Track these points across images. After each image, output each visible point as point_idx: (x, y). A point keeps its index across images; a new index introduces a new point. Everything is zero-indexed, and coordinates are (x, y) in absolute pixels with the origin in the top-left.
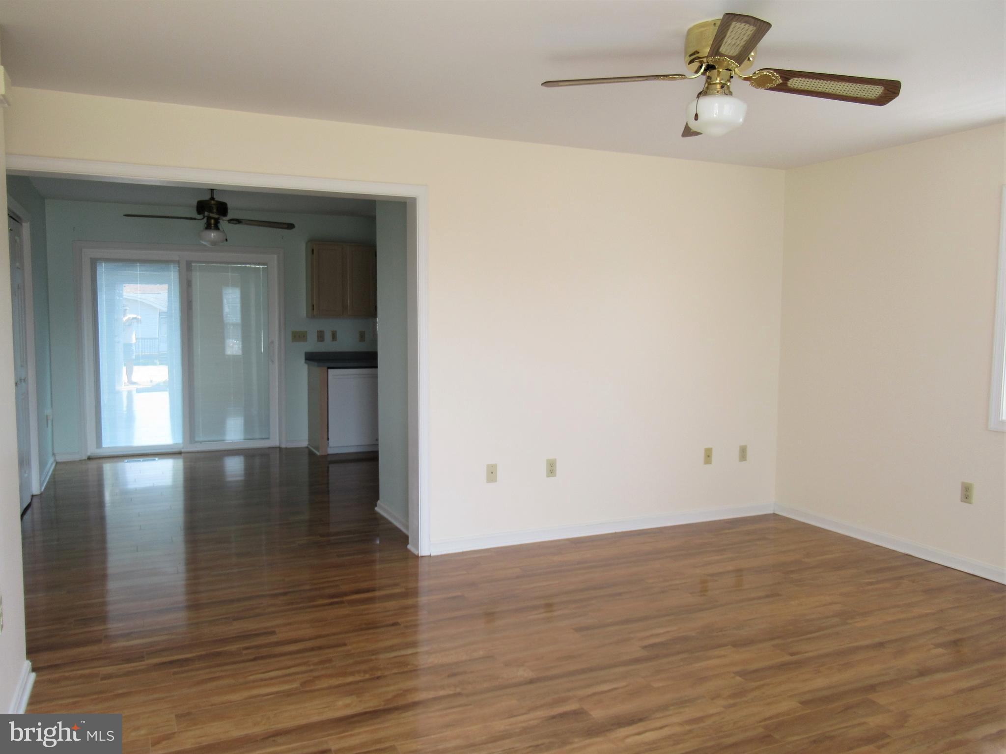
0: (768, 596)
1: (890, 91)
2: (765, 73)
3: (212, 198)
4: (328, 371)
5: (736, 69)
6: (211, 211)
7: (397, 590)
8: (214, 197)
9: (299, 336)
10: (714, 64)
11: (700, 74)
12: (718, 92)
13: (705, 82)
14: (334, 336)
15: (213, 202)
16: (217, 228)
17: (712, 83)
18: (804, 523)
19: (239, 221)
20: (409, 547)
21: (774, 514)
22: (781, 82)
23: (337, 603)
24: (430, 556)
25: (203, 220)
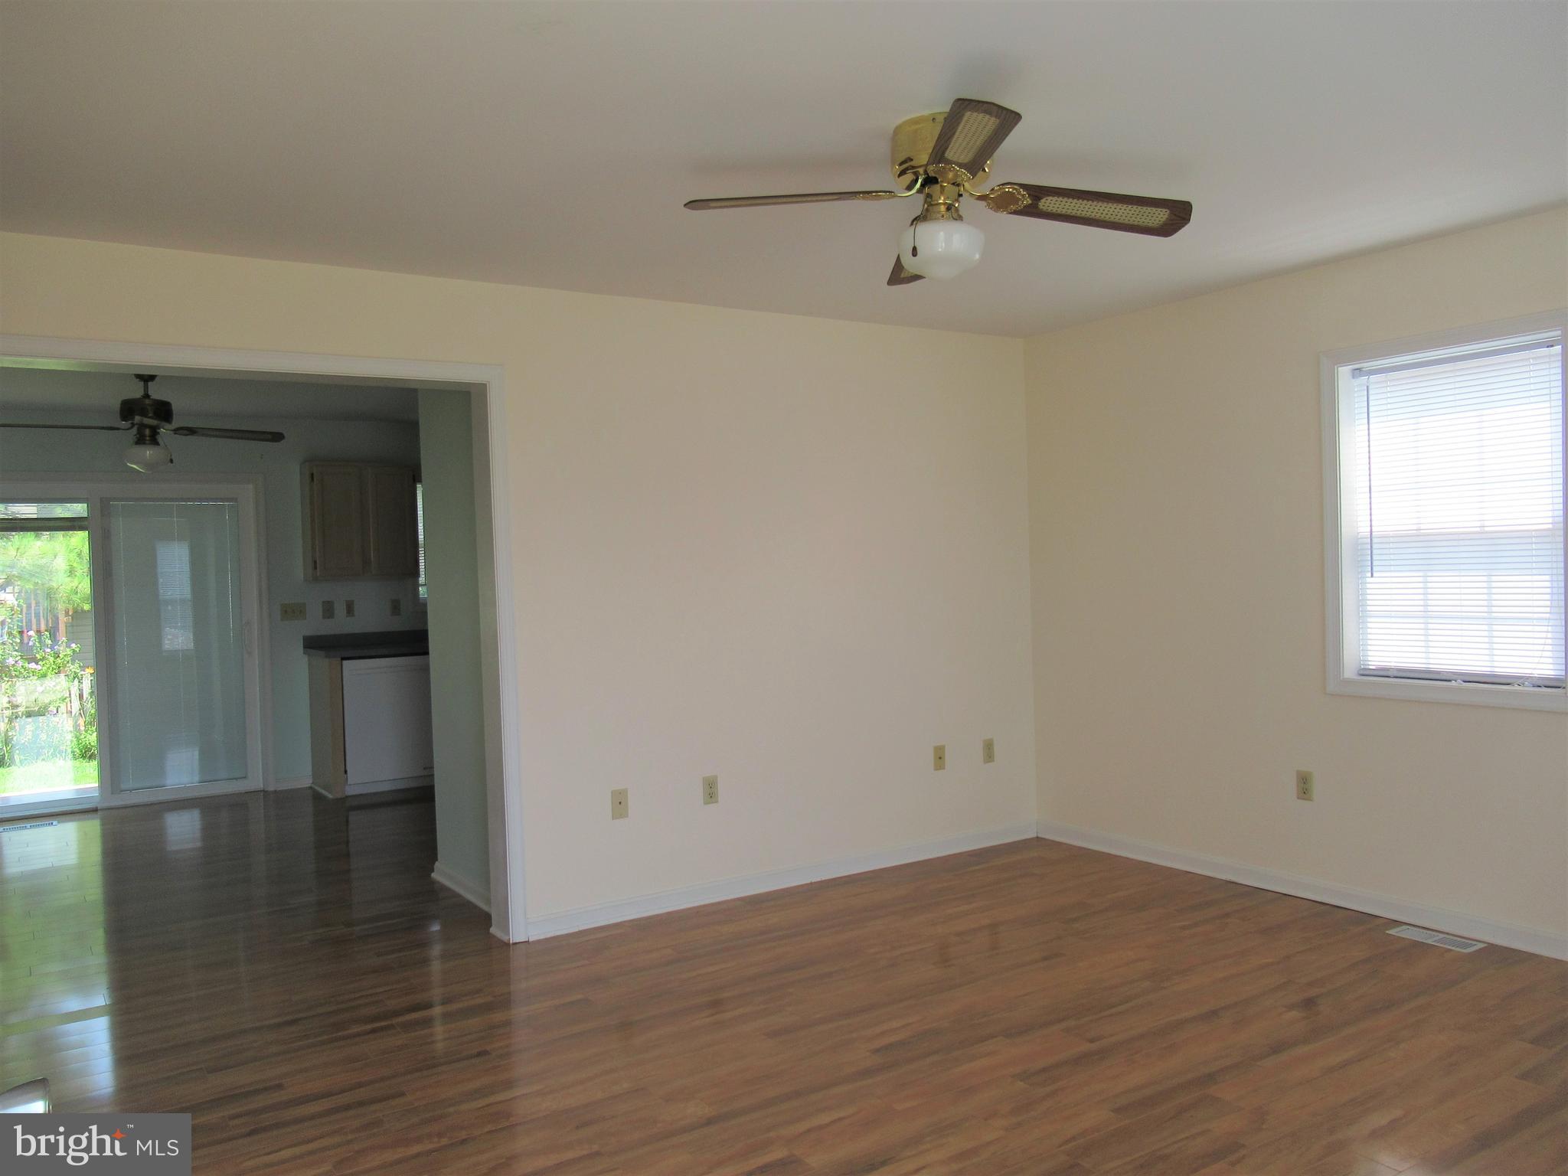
0: (1045, 959)
1: (1179, 217)
2: (1007, 190)
3: (147, 396)
4: (342, 665)
5: (966, 184)
6: (144, 413)
7: (479, 1000)
8: (150, 393)
9: (292, 611)
10: (937, 176)
11: (914, 191)
12: (943, 216)
13: (923, 202)
14: (350, 609)
15: (147, 401)
16: (154, 441)
17: (933, 203)
18: (1080, 848)
19: (191, 431)
20: (493, 930)
21: (1037, 837)
22: (1030, 202)
23: (382, 1029)
24: (527, 942)
25: (131, 431)
